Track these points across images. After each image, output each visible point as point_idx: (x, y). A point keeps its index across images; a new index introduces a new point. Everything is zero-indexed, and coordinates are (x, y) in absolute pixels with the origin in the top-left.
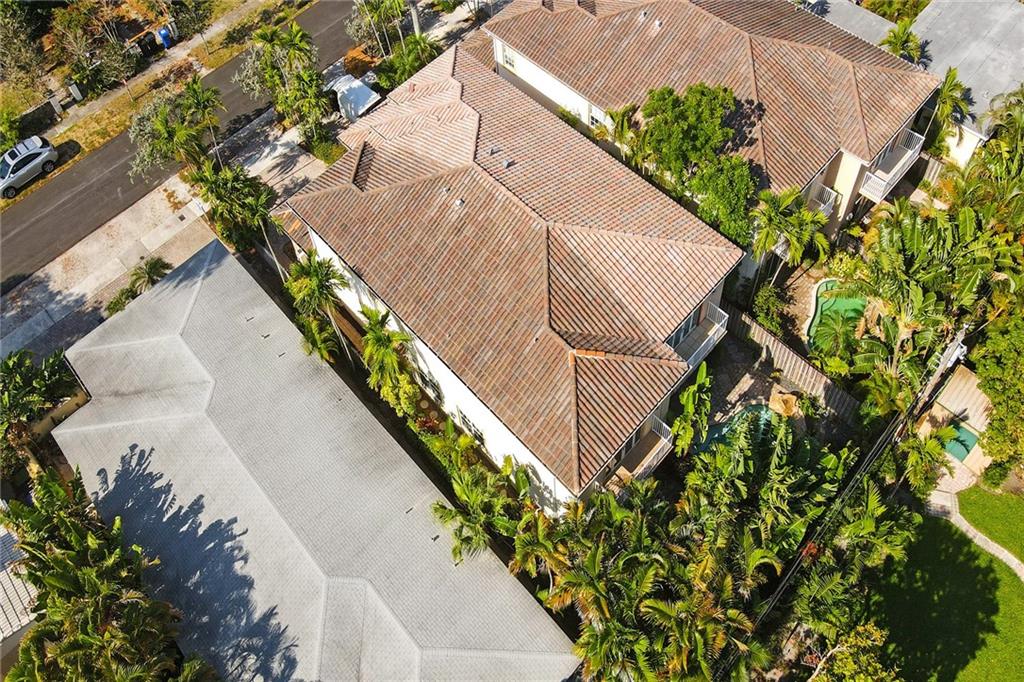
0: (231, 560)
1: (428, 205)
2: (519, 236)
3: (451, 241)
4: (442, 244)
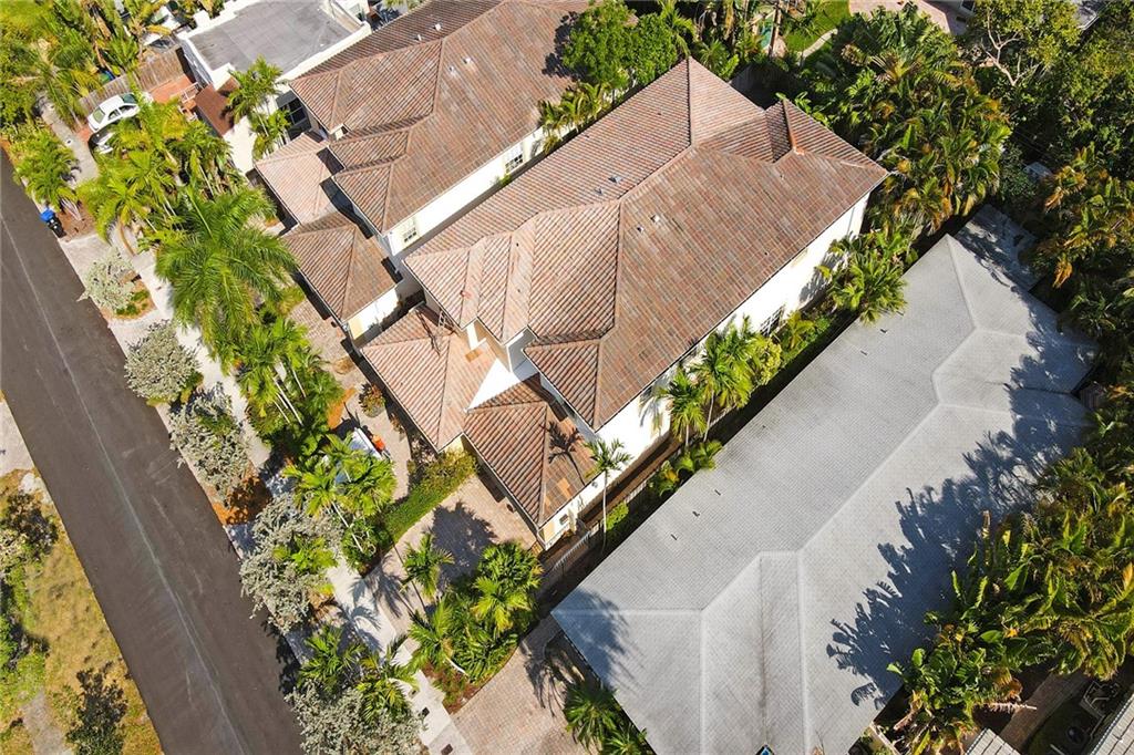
1: (647, 253)
2: (697, 171)
3: (687, 236)
4: (687, 246)
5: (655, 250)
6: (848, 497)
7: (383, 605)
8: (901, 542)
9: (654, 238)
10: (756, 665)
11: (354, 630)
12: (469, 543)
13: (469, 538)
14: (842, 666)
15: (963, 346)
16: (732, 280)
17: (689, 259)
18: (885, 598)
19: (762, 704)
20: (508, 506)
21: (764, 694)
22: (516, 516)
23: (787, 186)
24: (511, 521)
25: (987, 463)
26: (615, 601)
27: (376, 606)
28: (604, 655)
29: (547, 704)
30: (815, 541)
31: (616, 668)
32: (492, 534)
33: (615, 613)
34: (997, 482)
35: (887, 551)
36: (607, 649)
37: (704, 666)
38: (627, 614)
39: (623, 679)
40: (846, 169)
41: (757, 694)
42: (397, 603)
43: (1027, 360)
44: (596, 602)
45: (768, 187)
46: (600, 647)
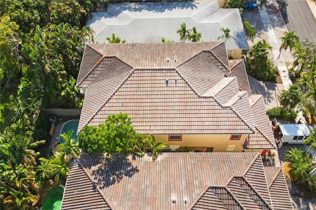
0: (156, 10)
8: (167, 10)
25: (138, 10)
36: (240, 34)
39: (240, 29)
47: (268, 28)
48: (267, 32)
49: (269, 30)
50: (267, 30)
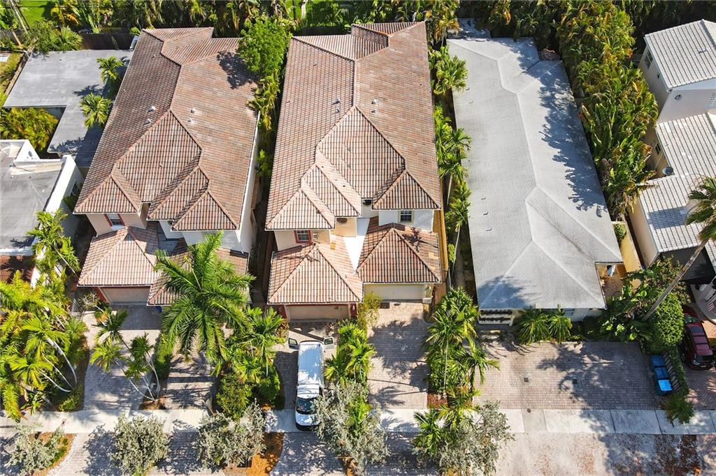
0: (551, 131)
1: (385, 119)
2: (368, 70)
3: (390, 101)
4: (395, 105)
5: (386, 116)
6: (528, 151)
7: (391, 407)
8: (556, 151)
9: (381, 111)
10: (565, 240)
11: (391, 433)
12: (397, 338)
13: (394, 336)
14: (586, 210)
15: (500, 69)
16: (422, 105)
17: (400, 109)
18: (572, 174)
19: (580, 250)
20: (395, 305)
21: (576, 246)
22: (403, 305)
23: (401, 52)
24: (403, 309)
25: (548, 102)
26: (498, 275)
27: (389, 412)
28: (516, 298)
29: (499, 356)
30: (537, 176)
31: (526, 297)
32: (402, 323)
33: (503, 279)
34: (556, 105)
35: (557, 159)
36: (515, 295)
37: (552, 258)
38: (508, 274)
39: (531, 298)
40: (411, 30)
41: (575, 249)
42: (395, 399)
43: (519, 59)
44: (491, 284)
45: (396, 58)
46: (512, 298)
47: (595, 421)
48: (582, 416)
49: (590, 422)
50: (589, 416)
